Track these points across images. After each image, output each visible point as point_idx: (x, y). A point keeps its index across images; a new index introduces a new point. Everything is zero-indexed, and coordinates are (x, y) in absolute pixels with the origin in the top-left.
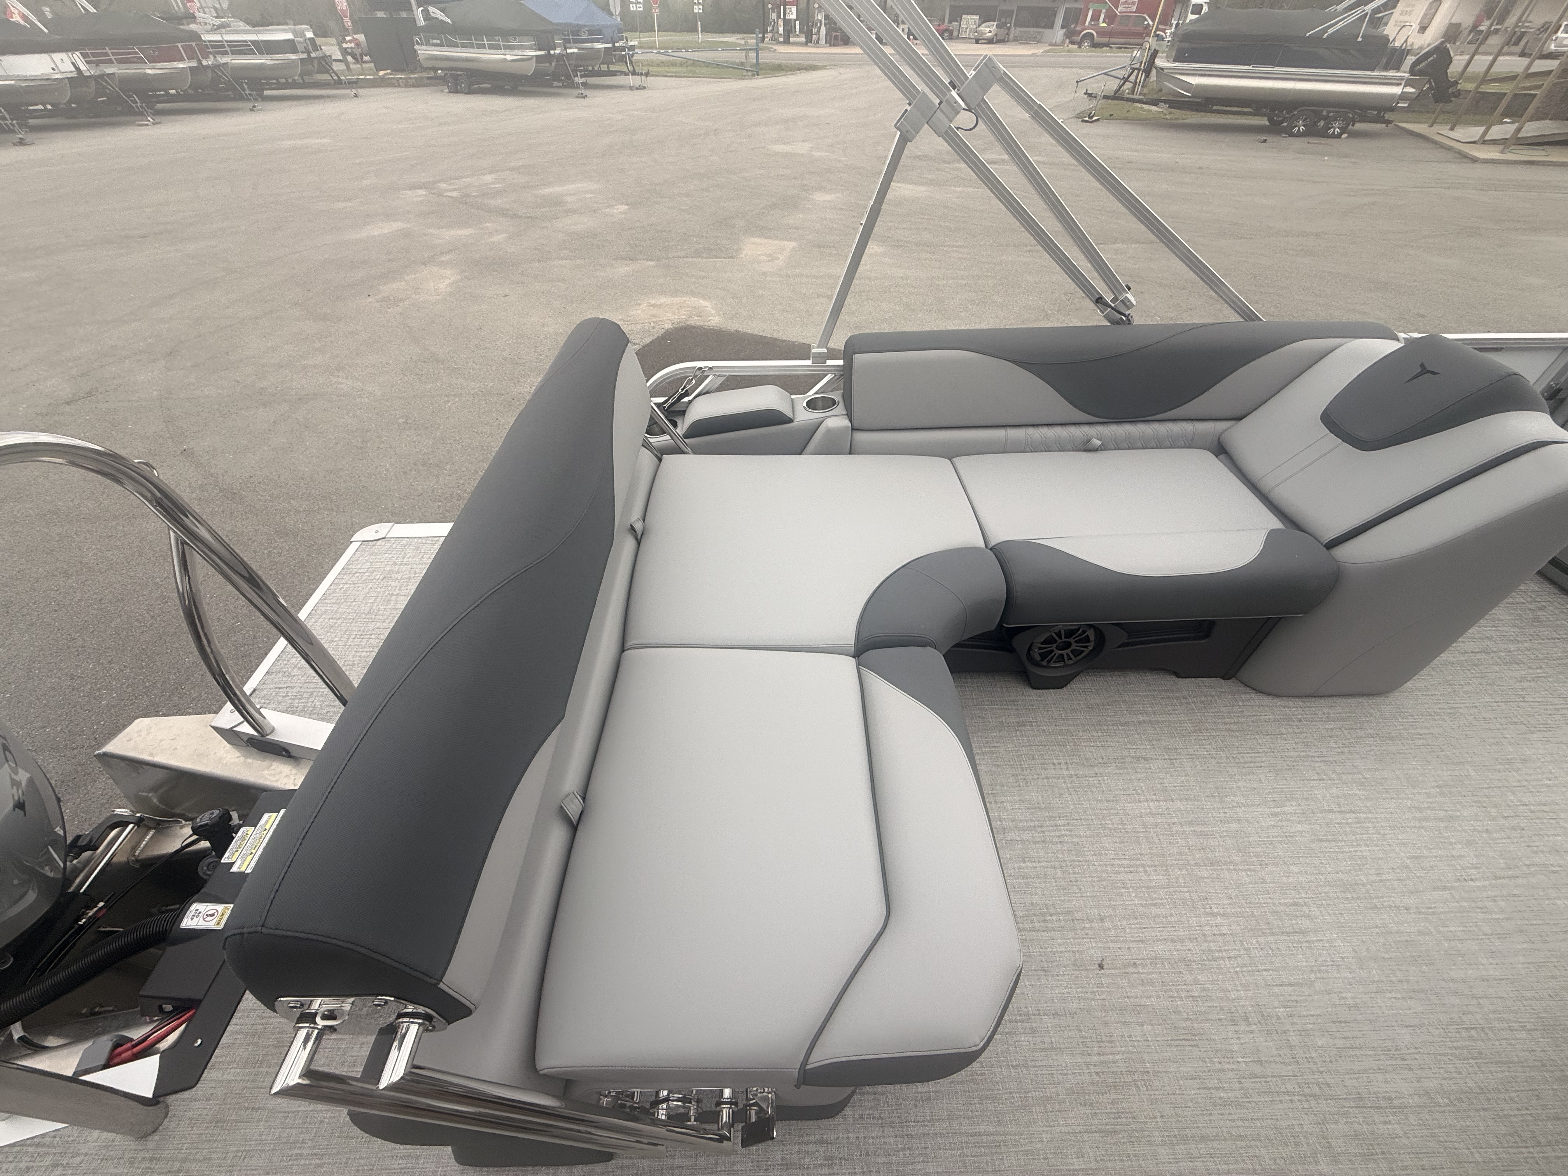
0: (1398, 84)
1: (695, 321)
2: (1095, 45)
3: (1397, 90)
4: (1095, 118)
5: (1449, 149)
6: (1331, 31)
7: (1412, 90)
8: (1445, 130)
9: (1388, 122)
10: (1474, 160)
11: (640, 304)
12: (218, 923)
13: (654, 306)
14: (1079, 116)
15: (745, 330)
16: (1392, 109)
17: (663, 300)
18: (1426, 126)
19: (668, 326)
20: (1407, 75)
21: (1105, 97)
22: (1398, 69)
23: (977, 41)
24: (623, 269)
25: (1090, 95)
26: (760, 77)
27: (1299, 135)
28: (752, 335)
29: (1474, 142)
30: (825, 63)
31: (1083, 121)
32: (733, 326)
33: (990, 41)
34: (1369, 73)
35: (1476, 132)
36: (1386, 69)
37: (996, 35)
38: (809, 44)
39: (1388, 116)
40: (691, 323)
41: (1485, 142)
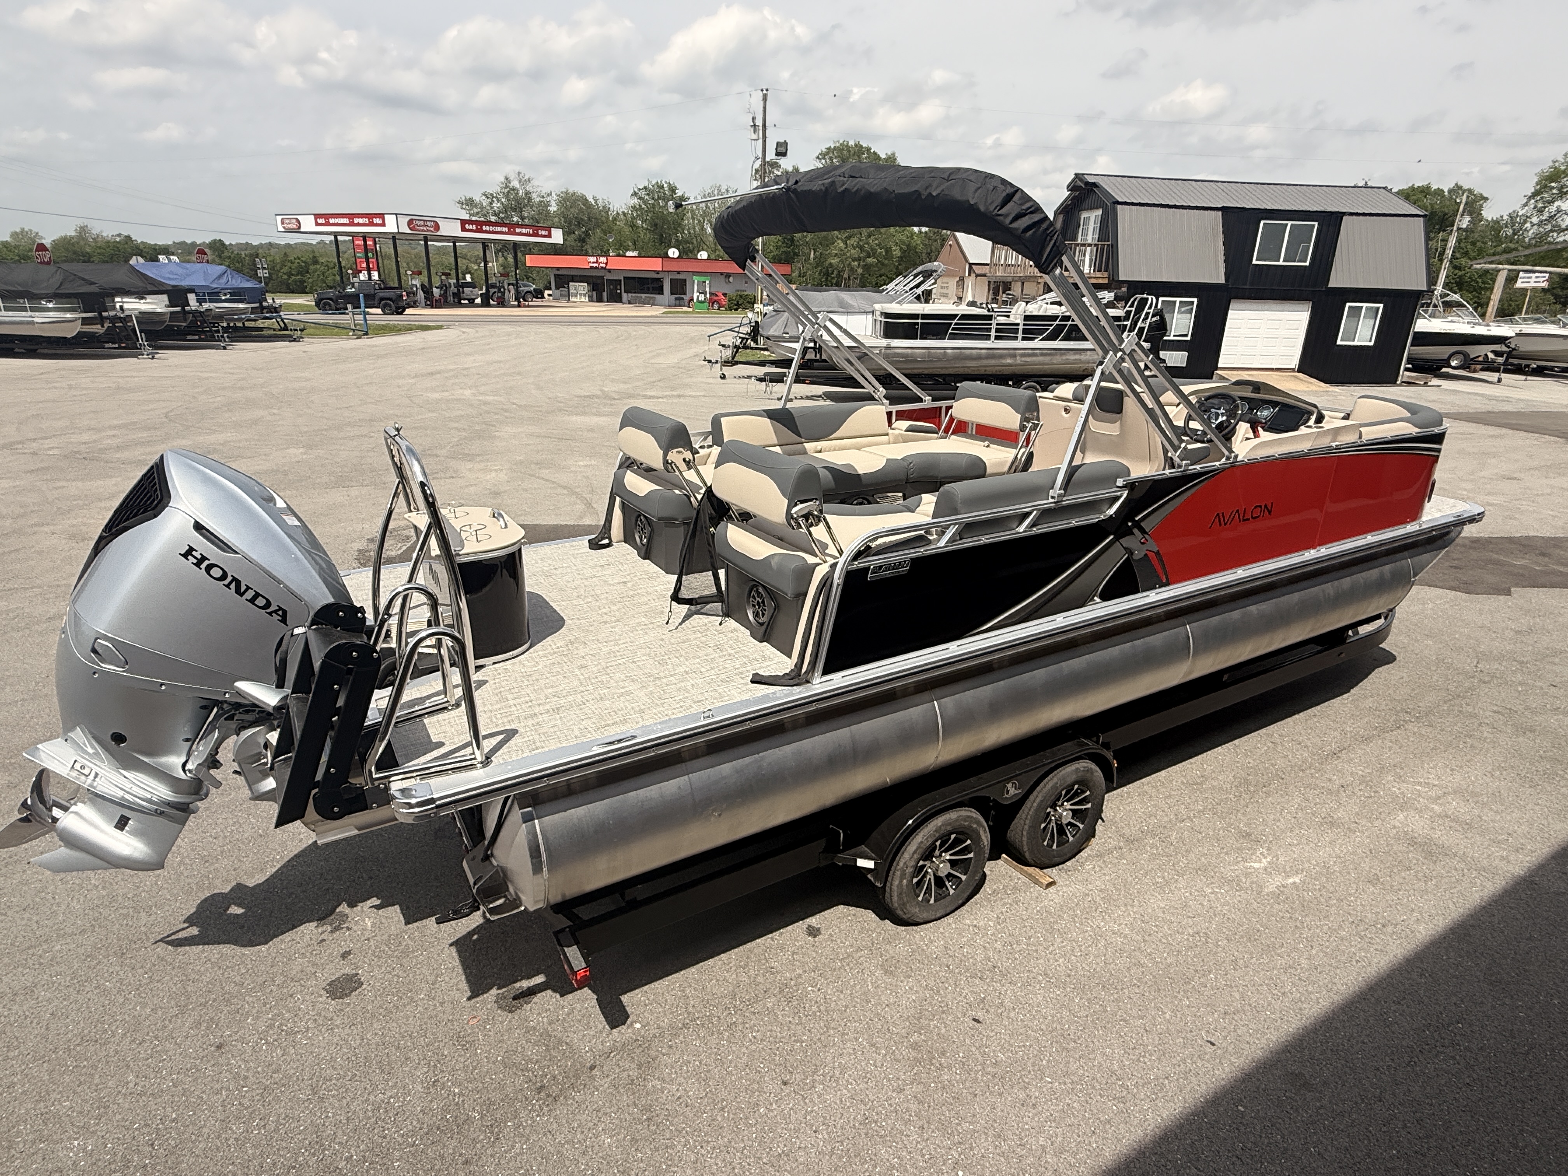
26: (369, 336)
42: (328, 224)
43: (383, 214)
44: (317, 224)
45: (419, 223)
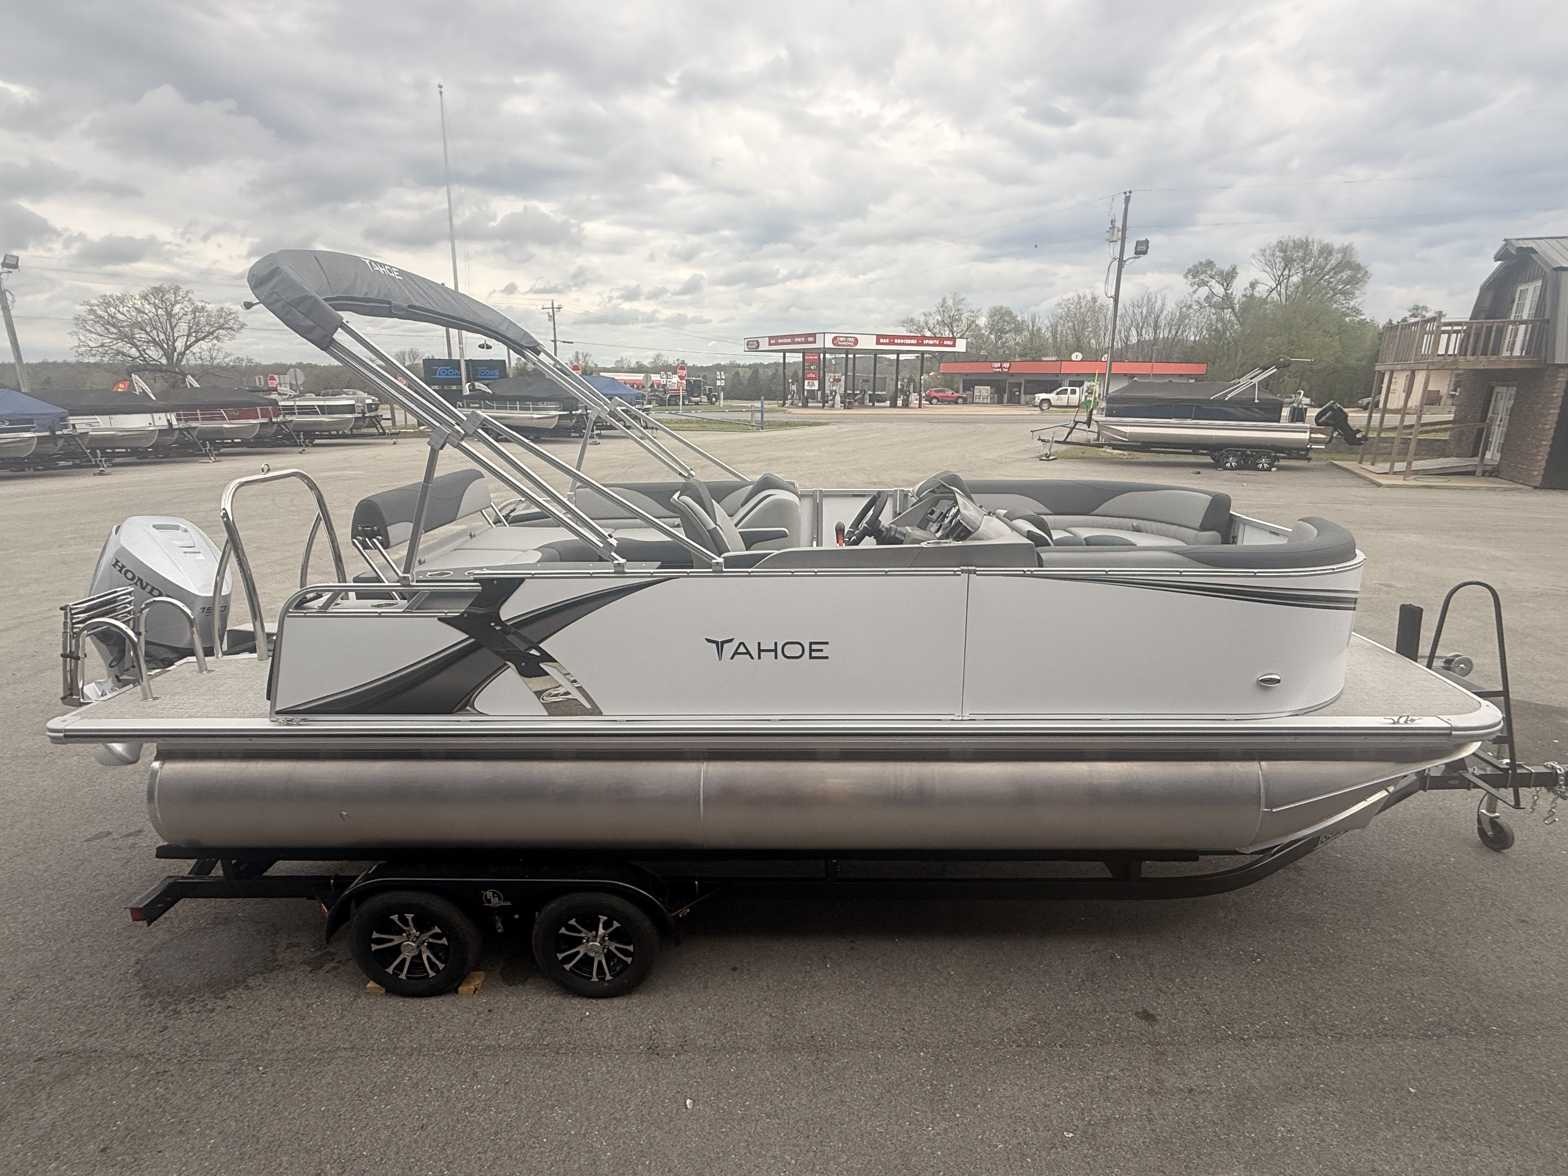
0: (1305, 432)
3: (1306, 436)
4: (1051, 457)
5: (1366, 478)
6: (1229, 396)
7: (1322, 436)
8: (1367, 465)
9: (1313, 460)
10: (1379, 485)
14: (1040, 456)
16: (1308, 450)
18: (1346, 462)
21: (1057, 442)
25: (1043, 441)
26: (764, 430)
27: (1232, 469)
29: (1386, 473)
31: (1041, 459)
35: (1383, 466)
39: (1308, 455)
41: (1395, 473)
42: (777, 344)
43: (815, 334)
44: (770, 344)
45: (842, 339)
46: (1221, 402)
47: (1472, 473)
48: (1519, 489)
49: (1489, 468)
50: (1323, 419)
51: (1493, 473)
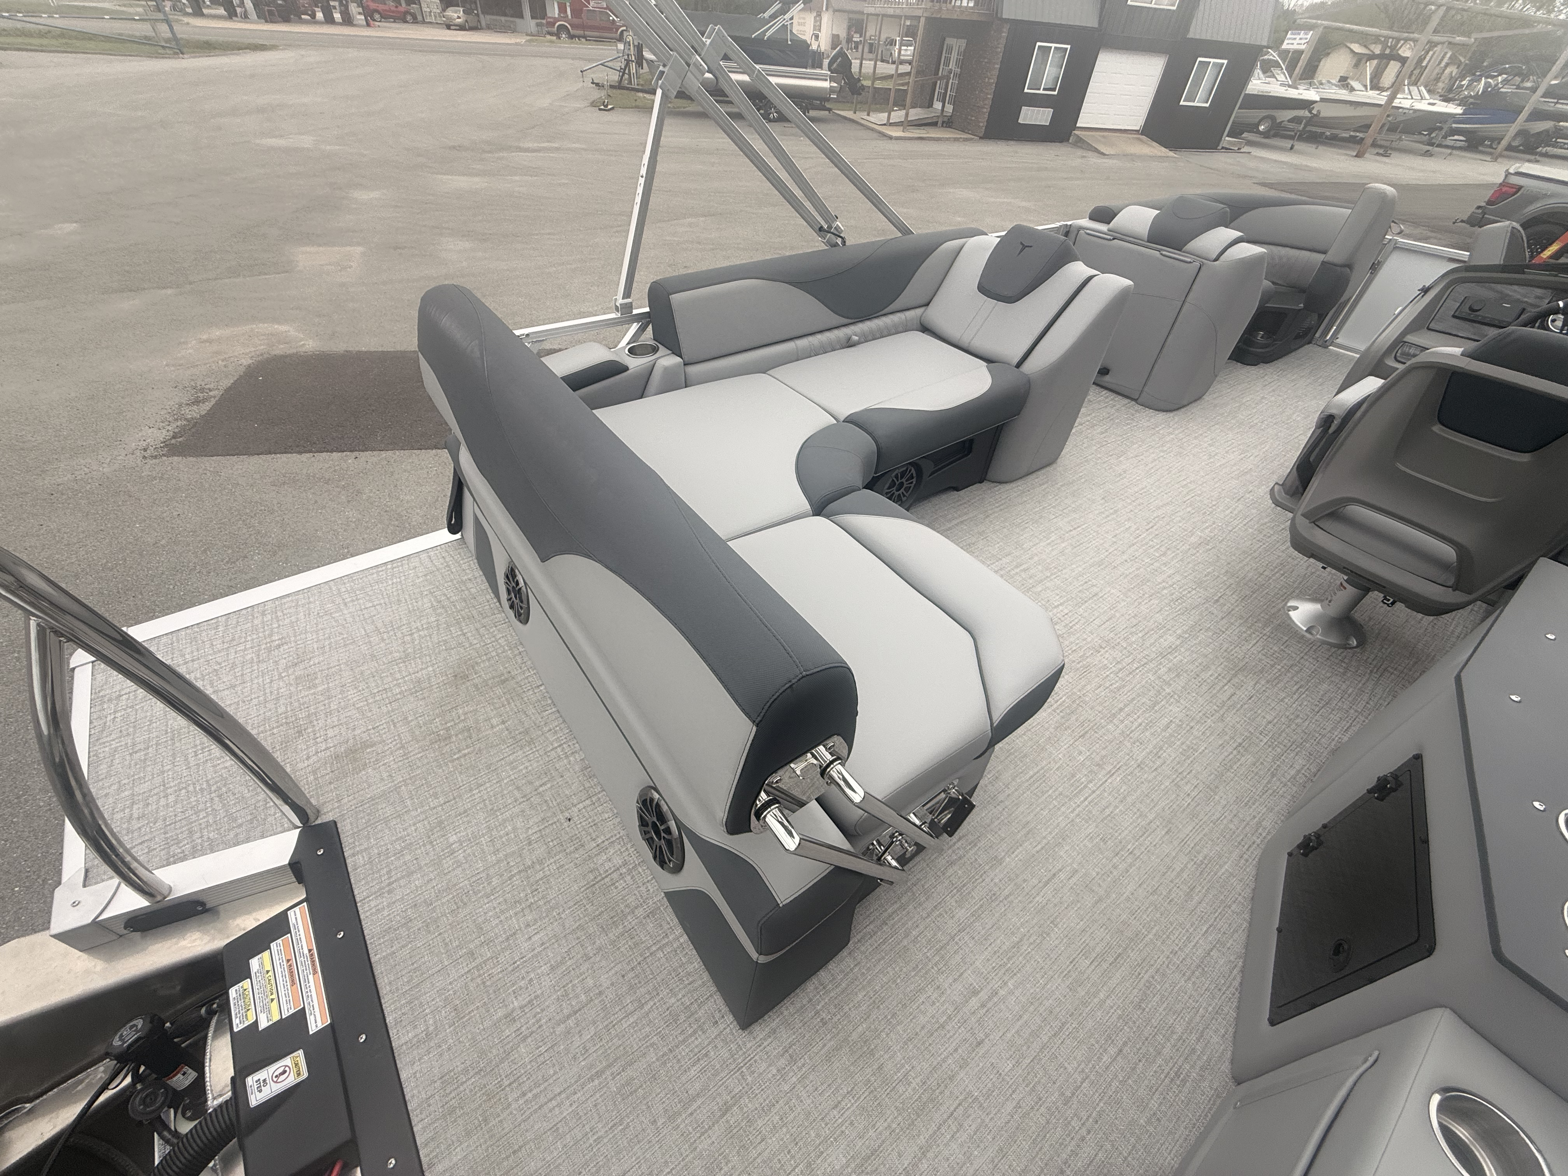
0: (826, 80)
1: (281, 349)
2: (572, 37)
3: (826, 84)
4: (610, 107)
5: (873, 130)
6: (768, 34)
7: (835, 85)
8: (864, 115)
9: (829, 110)
10: (891, 138)
11: (185, 343)
12: (299, 1075)
13: (210, 341)
14: (593, 104)
15: (357, 349)
16: (829, 100)
17: (217, 333)
18: (852, 112)
19: (246, 361)
20: (829, 73)
21: (612, 87)
22: (820, 67)
23: (448, 27)
24: (128, 304)
25: (597, 85)
26: (185, 56)
28: (371, 353)
29: (884, 125)
30: (273, 42)
31: (600, 110)
32: (339, 346)
33: (462, 28)
34: (804, 70)
35: (883, 117)
36: (813, 67)
37: (466, 21)
38: (234, 18)
39: (828, 105)
40: (277, 352)
41: (891, 124)
46: (759, 40)
47: (935, 124)
48: (972, 139)
49: (946, 119)
50: (835, 65)
51: (948, 123)
